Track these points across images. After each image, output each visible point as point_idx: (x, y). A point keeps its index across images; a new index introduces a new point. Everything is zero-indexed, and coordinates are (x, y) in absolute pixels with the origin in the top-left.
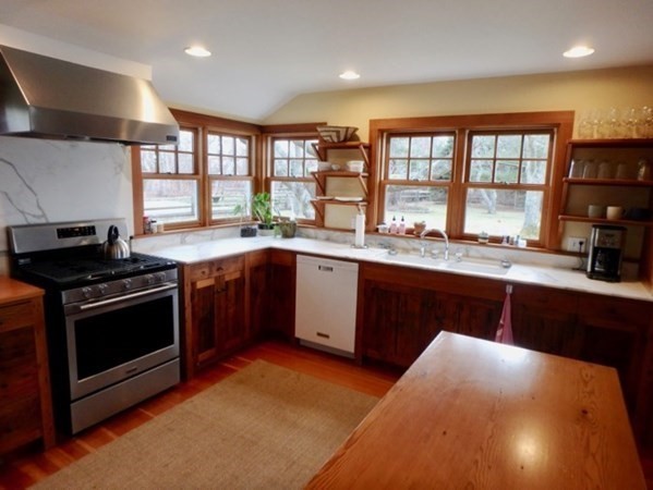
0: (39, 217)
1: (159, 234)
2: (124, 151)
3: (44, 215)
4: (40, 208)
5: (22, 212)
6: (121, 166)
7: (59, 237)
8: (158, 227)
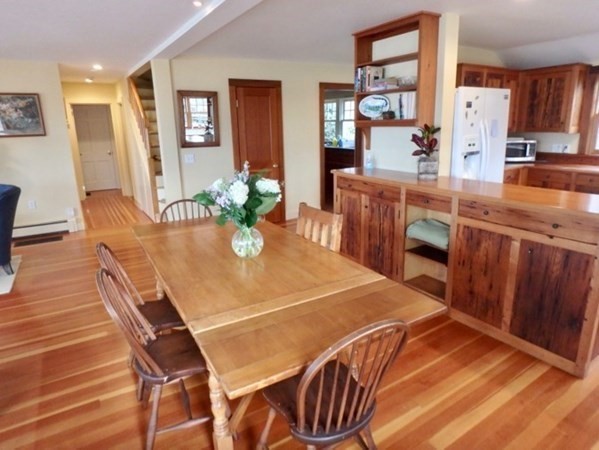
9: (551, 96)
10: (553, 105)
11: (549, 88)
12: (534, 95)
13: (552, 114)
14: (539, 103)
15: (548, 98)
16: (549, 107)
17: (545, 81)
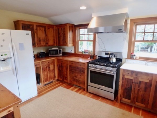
0: (104, 50)
1: (136, 59)
2: (127, 34)
3: (105, 50)
4: (105, 48)
5: (102, 48)
6: (125, 39)
7: (105, 54)
8: (136, 57)
9: (63, 34)
10: (64, 37)
11: (62, 31)
12: (59, 34)
13: (64, 40)
14: (60, 36)
15: (62, 35)
16: (63, 38)
17: (61, 29)
